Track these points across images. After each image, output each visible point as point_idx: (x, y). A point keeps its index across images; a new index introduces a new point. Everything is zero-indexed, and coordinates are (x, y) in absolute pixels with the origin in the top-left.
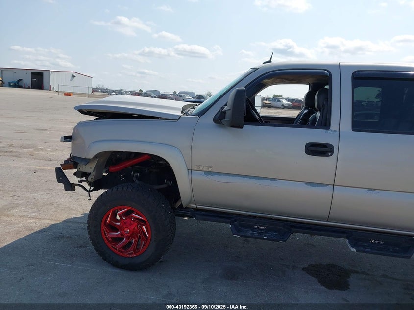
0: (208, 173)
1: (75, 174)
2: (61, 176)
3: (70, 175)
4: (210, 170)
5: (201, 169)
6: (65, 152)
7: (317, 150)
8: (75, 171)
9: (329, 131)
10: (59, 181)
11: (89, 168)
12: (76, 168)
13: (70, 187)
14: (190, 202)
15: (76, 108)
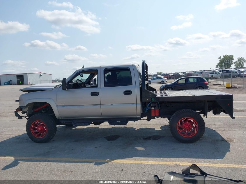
0: (63, 106)
1: (22, 113)
2: (17, 114)
3: (20, 113)
4: (63, 105)
5: (60, 105)
6: (17, 105)
7: (94, 94)
8: (22, 112)
9: (97, 88)
10: (16, 116)
11: (26, 110)
12: (22, 110)
13: (20, 118)
14: (59, 117)
15: (20, 90)
